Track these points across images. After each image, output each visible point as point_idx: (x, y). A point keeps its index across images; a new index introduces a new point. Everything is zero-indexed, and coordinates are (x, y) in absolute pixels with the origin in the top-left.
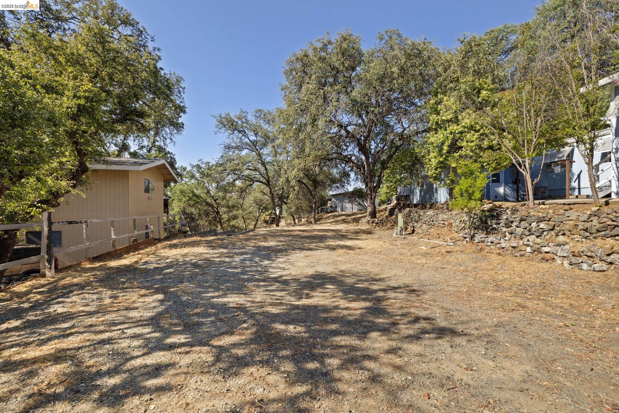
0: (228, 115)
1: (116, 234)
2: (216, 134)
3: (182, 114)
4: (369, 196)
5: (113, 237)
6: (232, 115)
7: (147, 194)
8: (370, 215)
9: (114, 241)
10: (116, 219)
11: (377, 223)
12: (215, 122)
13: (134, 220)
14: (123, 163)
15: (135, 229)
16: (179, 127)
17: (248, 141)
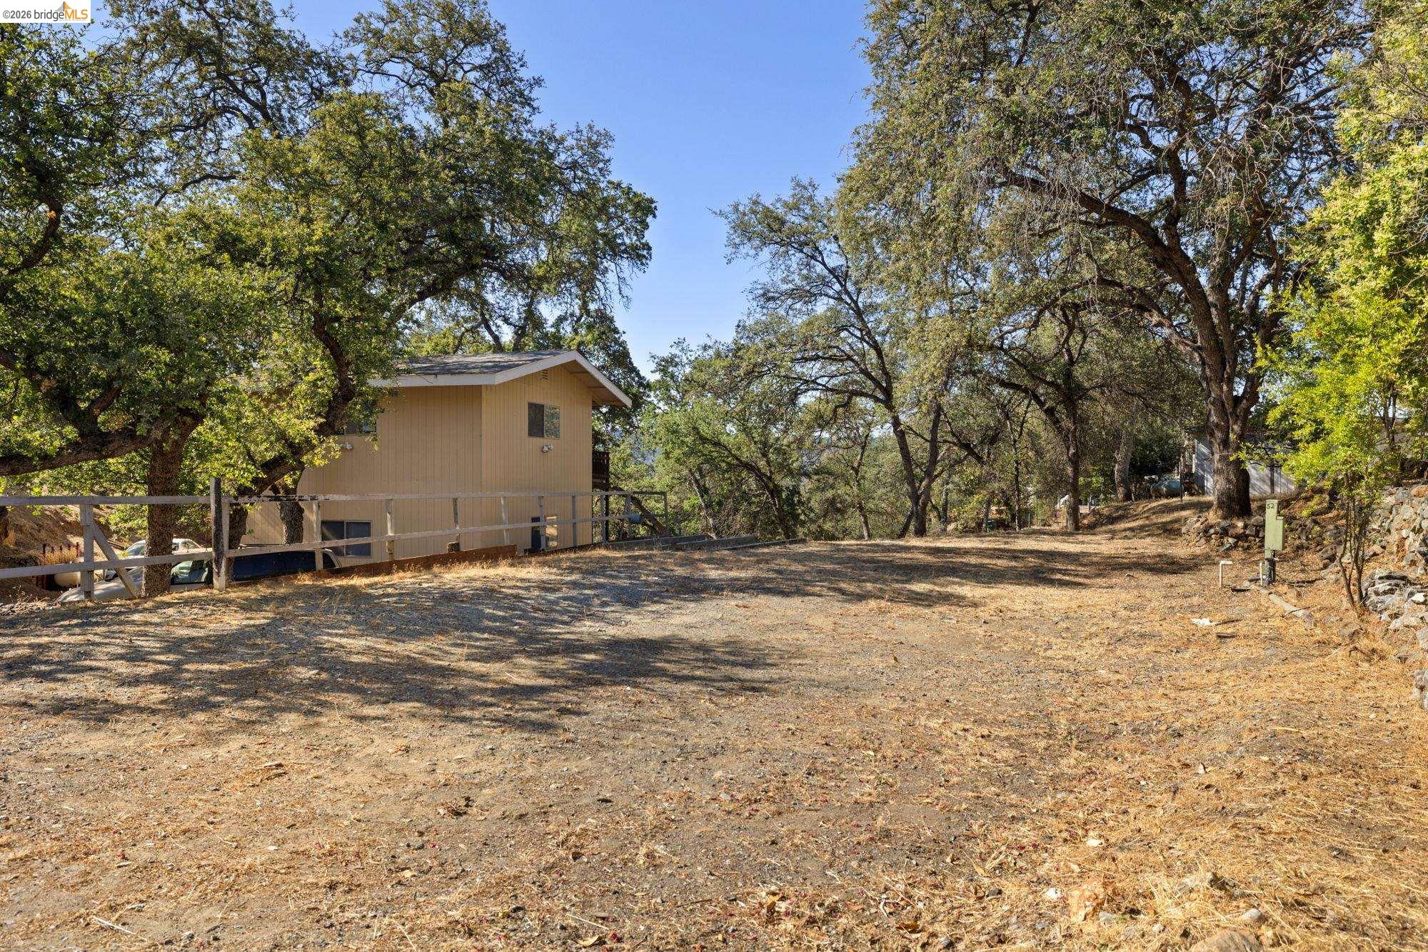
0: (756, 203)
1: (396, 529)
2: (729, 262)
3: (650, 219)
4: (1218, 434)
5: (390, 534)
6: (767, 201)
7: (537, 442)
8: (1221, 505)
9: (392, 542)
10: (396, 497)
11: (1239, 537)
12: (723, 229)
13: (455, 500)
14: (462, 369)
15: (456, 522)
16: (639, 254)
17: (826, 272)
